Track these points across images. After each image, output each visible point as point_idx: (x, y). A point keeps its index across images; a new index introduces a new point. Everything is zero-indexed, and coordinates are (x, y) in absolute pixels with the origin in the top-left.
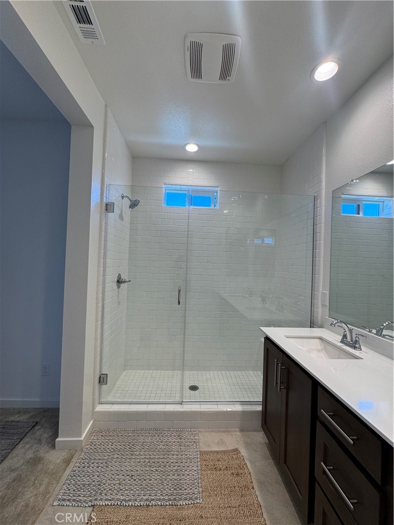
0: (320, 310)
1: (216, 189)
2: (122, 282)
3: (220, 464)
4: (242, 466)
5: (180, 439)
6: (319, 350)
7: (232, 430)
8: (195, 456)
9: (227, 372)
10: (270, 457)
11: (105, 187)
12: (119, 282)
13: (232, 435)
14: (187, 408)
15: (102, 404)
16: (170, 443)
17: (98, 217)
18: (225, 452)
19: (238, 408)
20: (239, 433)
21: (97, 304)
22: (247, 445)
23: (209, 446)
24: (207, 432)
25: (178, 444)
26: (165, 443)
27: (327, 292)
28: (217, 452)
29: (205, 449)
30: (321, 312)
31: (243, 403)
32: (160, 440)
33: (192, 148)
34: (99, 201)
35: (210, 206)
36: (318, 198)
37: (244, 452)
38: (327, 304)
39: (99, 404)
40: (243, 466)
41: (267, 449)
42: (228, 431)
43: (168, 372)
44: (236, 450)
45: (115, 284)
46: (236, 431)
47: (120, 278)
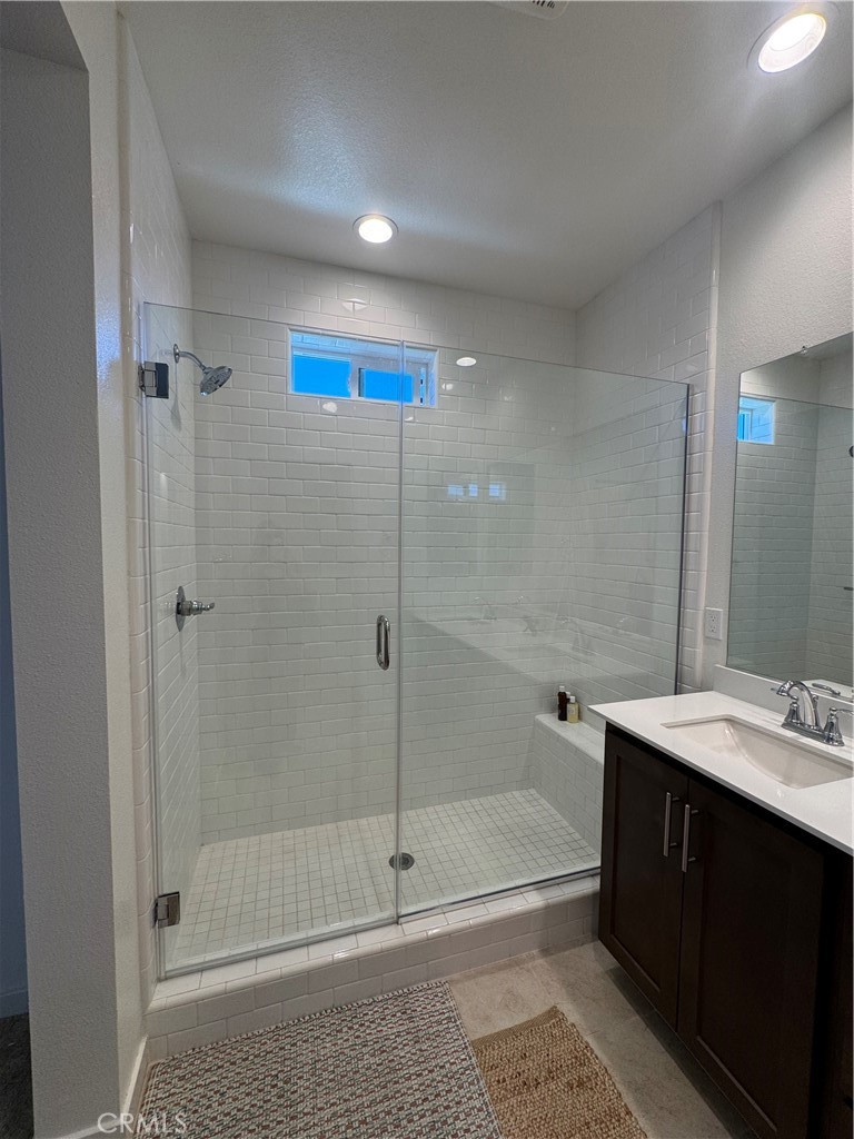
0: (700, 650)
1: (430, 354)
2: (191, 611)
3: (531, 1068)
4: (582, 1058)
5: (411, 1019)
6: (731, 749)
7: (524, 955)
8: (465, 1064)
9: (465, 803)
10: (629, 1007)
11: (134, 309)
12: (182, 610)
13: (528, 971)
14: (415, 931)
15: (166, 979)
16: (388, 1043)
17: (118, 407)
18: (530, 1026)
19: (533, 900)
20: (541, 961)
21: (133, 692)
22: (572, 989)
23: (487, 1019)
24: (468, 978)
25: (410, 1037)
26: (377, 1046)
27: (721, 610)
28: (513, 1033)
29: (480, 1031)
30: (703, 653)
31: (539, 885)
32: (358, 1041)
33: (376, 231)
34: (118, 354)
35: (410, 401)
36: (696, 390)
37: (572, 1014)
38: (722, 635)
39: (160, 980)
40: (584, 1054)
41: (614, 987)
42: (518, 963)
43: (323, 827)
44: (553, 1013)
45: (172, 619)
46: (533, 958)
47: (183, 600)
